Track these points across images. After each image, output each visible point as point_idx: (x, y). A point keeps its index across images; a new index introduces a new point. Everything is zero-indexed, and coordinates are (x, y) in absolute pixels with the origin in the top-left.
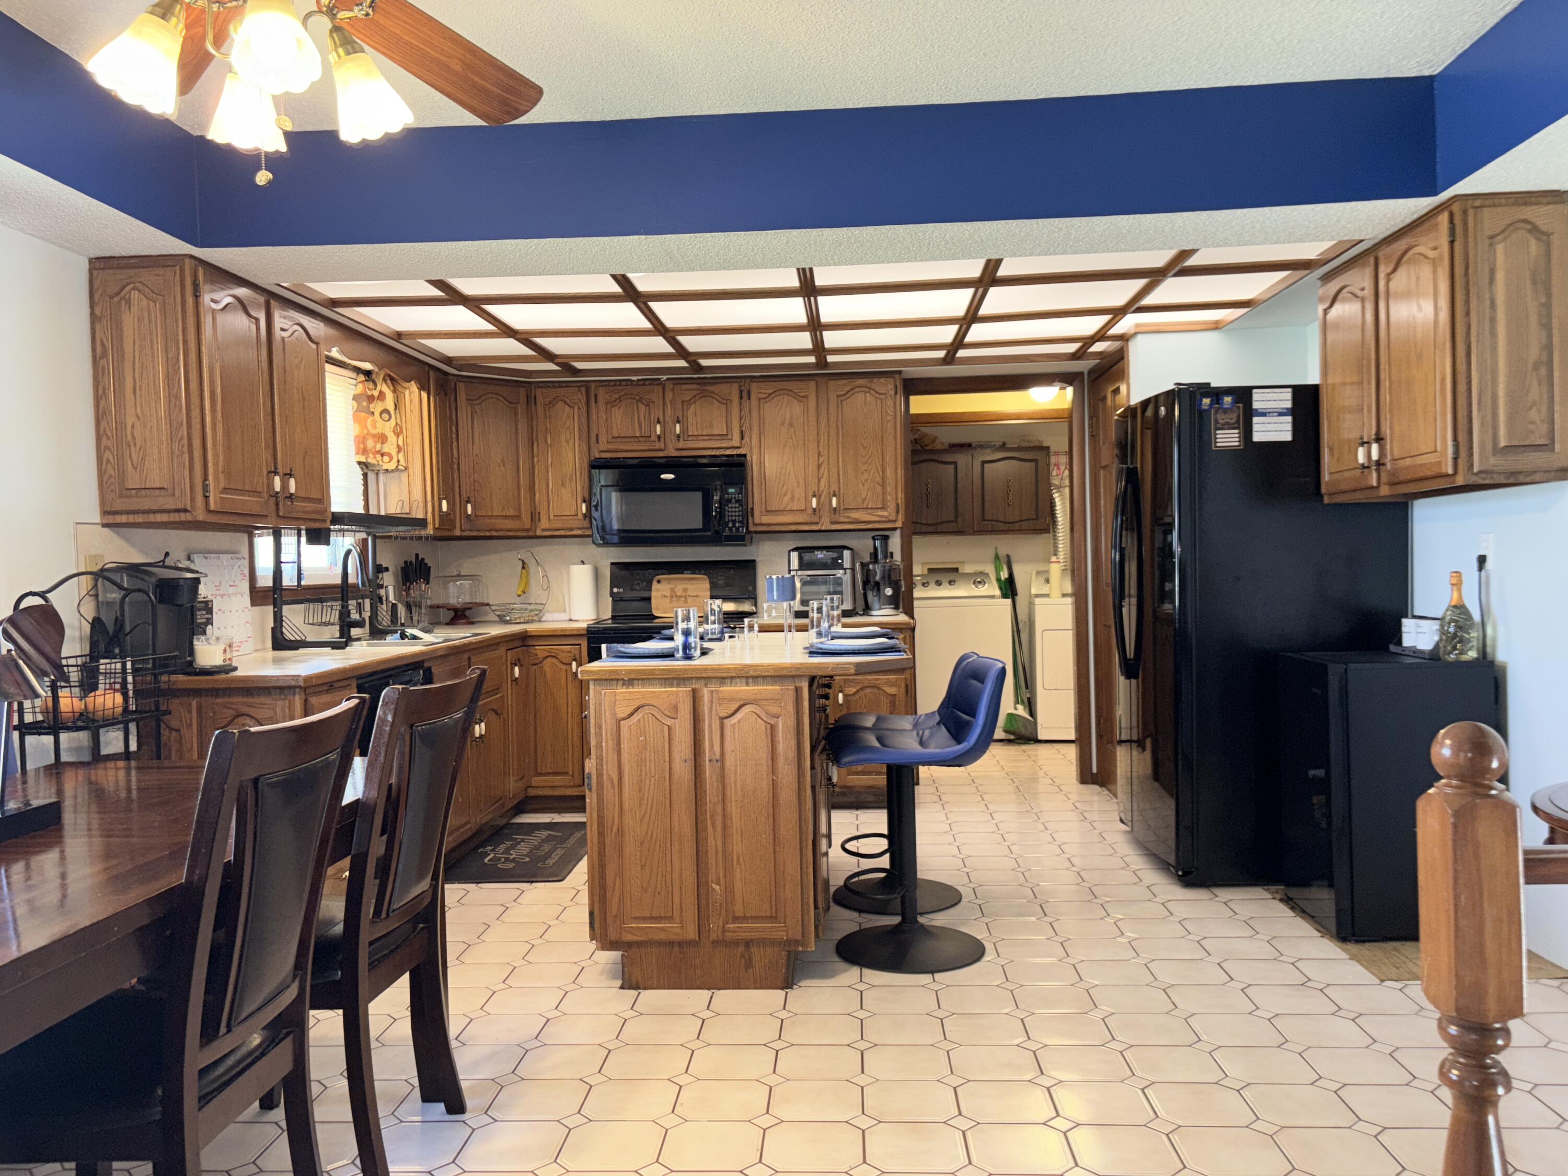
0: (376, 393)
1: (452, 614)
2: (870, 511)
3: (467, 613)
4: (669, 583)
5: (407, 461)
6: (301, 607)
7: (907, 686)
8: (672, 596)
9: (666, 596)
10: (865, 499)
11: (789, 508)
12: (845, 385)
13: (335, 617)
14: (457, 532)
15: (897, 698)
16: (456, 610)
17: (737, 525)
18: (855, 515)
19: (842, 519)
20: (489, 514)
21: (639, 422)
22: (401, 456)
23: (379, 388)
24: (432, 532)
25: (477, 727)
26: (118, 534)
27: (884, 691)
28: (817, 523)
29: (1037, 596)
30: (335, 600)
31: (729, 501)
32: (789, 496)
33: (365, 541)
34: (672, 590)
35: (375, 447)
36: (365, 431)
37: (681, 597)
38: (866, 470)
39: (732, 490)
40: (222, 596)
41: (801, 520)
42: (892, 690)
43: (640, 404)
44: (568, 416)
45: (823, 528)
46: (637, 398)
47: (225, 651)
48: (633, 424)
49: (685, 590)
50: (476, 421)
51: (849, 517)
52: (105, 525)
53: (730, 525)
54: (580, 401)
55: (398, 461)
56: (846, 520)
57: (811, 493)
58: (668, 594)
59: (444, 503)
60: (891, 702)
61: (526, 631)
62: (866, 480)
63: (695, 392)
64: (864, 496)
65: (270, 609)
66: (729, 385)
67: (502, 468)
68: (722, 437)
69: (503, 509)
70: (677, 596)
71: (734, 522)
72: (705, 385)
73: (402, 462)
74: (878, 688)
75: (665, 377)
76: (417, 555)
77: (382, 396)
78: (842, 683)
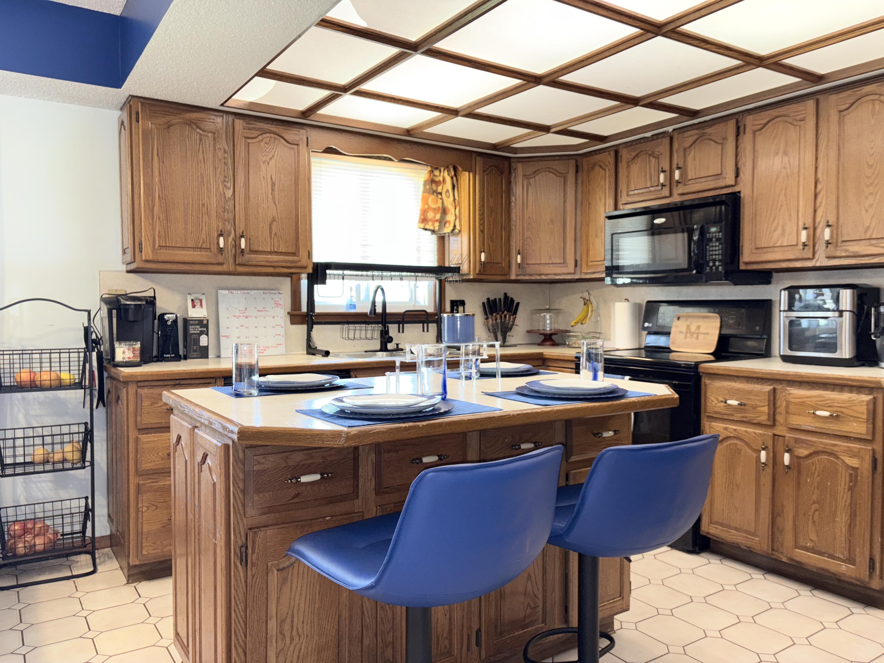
0: (441, 179)
1: (542, 337)
2: (874, 242)
3: (554, 337)
4: (686, 320)
7: (875, 461)
8: (687, 333)
9: (682, 332)
10: (868, 227)
11: (778, 245)
12: (849, 96)
13: (372, 335)
14: (513, 277)
16: (545, 335)
17: (717, 264)
18: (855, 248)
19: (838, 254)
20: (539, 262)
21: (650, 174)
22: (457, 222)
23: (441, 174)
24: (472, 277)
27: (843, 461)
28: (809, 259)
31: (710, 240)
32: (779, 231)
34: (688, 327)
35: (435, 217)
37: (694, 333)
38: (871, 194)
39: (713, 229)
41: (791, 257)
43: (651, 158)
44: (602, 178)
45: (818, 264)
46: (650, 152)
48: (645, 177)
49: (698, 327)
50: (530, 191)
51: (847, 251)
52: (129, 272)
53: (711, 264)
54: (609, 163)
55: (454, 227)
56: (844, 254)
57: (801, 225)
58: (684, 330)
59: (483, 255)
61: (542, 354)
62: (871, 205)
63: (695, 137)
64: (867, 224)
66: (725, 123)
67: (551, 226)
68: (718, 176)
69: (550, 257)
70: (691, 332)
71: (714, 261)
72: (703, 128)
75: (670, 129)
76: (505, 294)
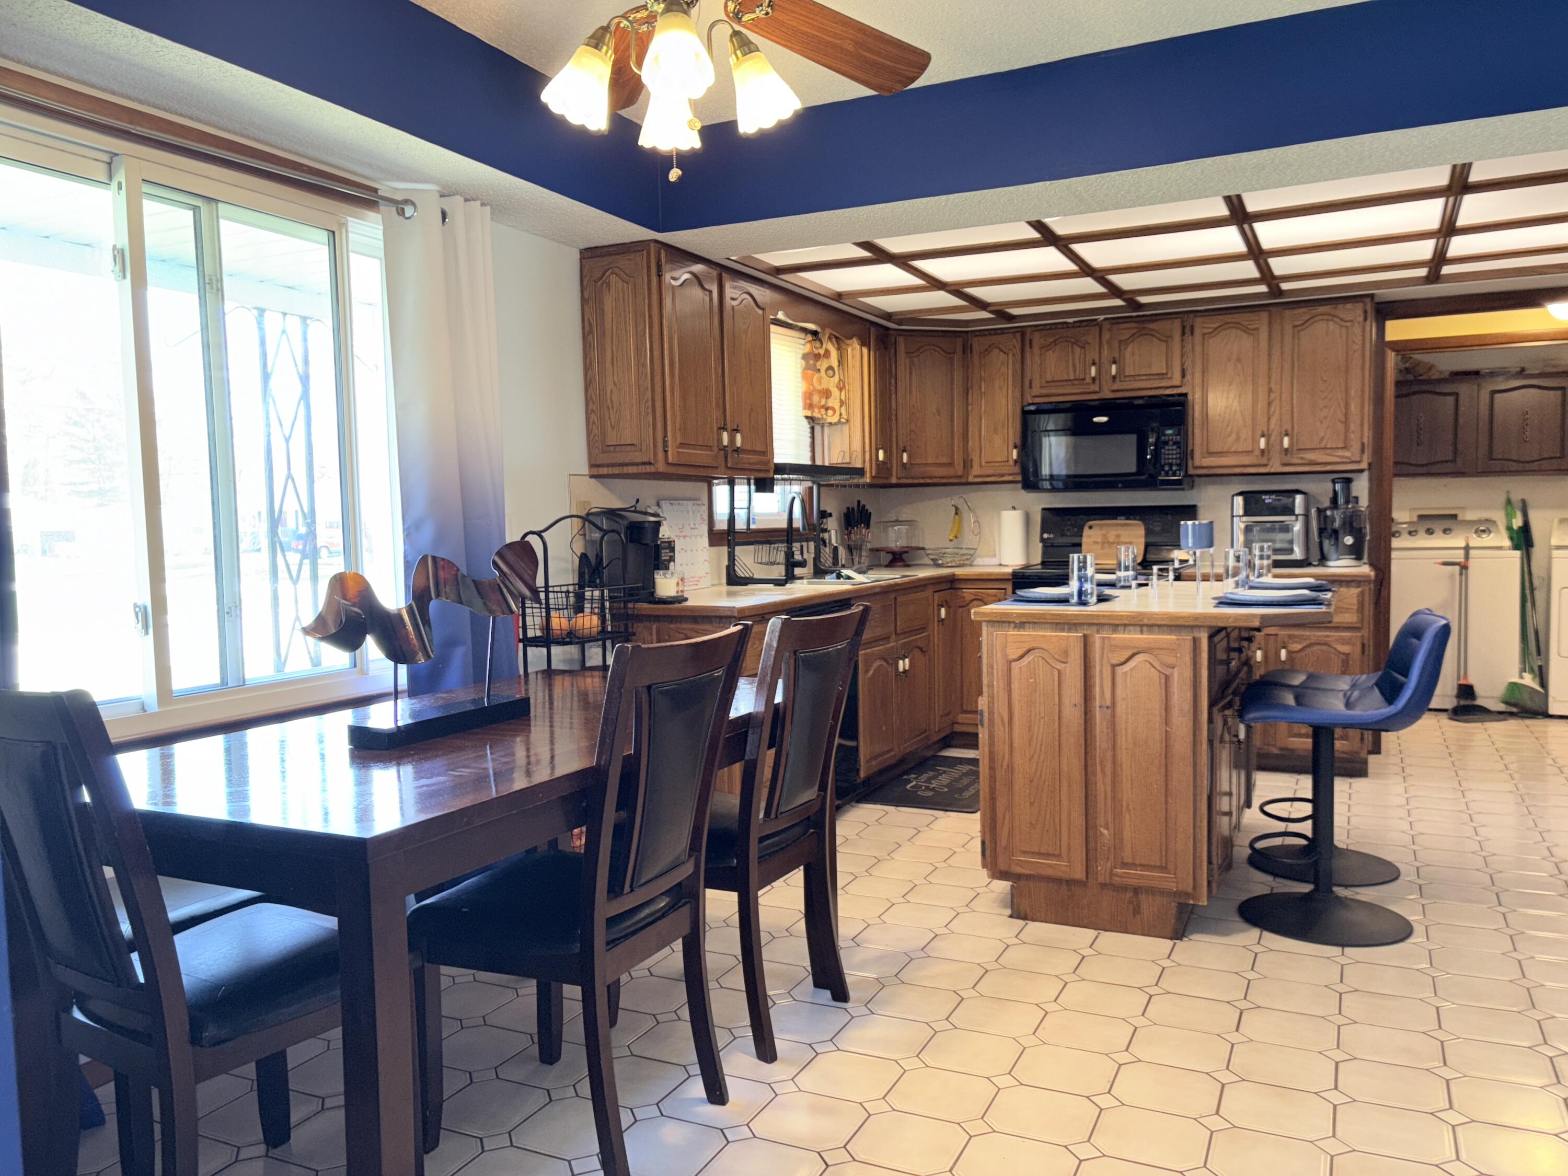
0: (822, 352)
1: (890, 557)
2: (1329, 451)
3: (904, 556)
4: (1101, 529)
5: (848, 413)
6: (752, 547)
7: (1363, 645)
8: (1103, 543)
9: (1096, 543)
10: (1323, 438)
11: (1233, 449)
12: (1304, 313)
13: (781, 557)
14: (894, 480)
15: (1350, 657)
16: (893, 553)
17: (1174, 468)
18: (1310, 456)
19: (1295, 461)
20: (924, 462)
21: (1074, 365)
22: (843, 410)
23: (824, 346)
24: (868, 480)
25: (901, 662)
26: (602, 484)
27: (1335, 649)
28: (1265, 465)
29: (1559, 548)
30: (782, 542)
31: (1166, 443)
32: (1234, 436)
33: (811, 489)
34: (1105, 536)
35: (820, 402)
36: (811, 388)
37: (1113, 543)
38: (1325, 407)
39: (1169, 432)
40: (685, 537)
41: (1247, 463)
42: (1345, 649)
43: (1075, 346)
44: (1003, 364)
45: (1273, 471)
46: (1073, 340)
47: (678, 584)
48: (1067, 368)
49: (1118, 536)
50: (914, 373)
51: (1302, 458)
52: (592, 476)
53: (1167, 468)
54: (1014, 347)
55: (841, 415)
56: (1300, 461)
57: (1259, 433)
58: (1099, 540)
59: (881, 453)
60: (1343, 661)
61: (954, 575)
62: (1325, 418)
63: (1134, 331)
64: (1322, 434)
65: (725, 549)
66: (1170, 321)
67: (938, 417)
68: (1162, 376)
69: (937, 456)
70: (1109, 542)
71: (1171, 465)
72: (1143, 322)
73: (844, 416)
74: (1329, 646)
75: (1102, 317)
76: (859, 502)
77: (827, 354)
78: (1286, 639)
